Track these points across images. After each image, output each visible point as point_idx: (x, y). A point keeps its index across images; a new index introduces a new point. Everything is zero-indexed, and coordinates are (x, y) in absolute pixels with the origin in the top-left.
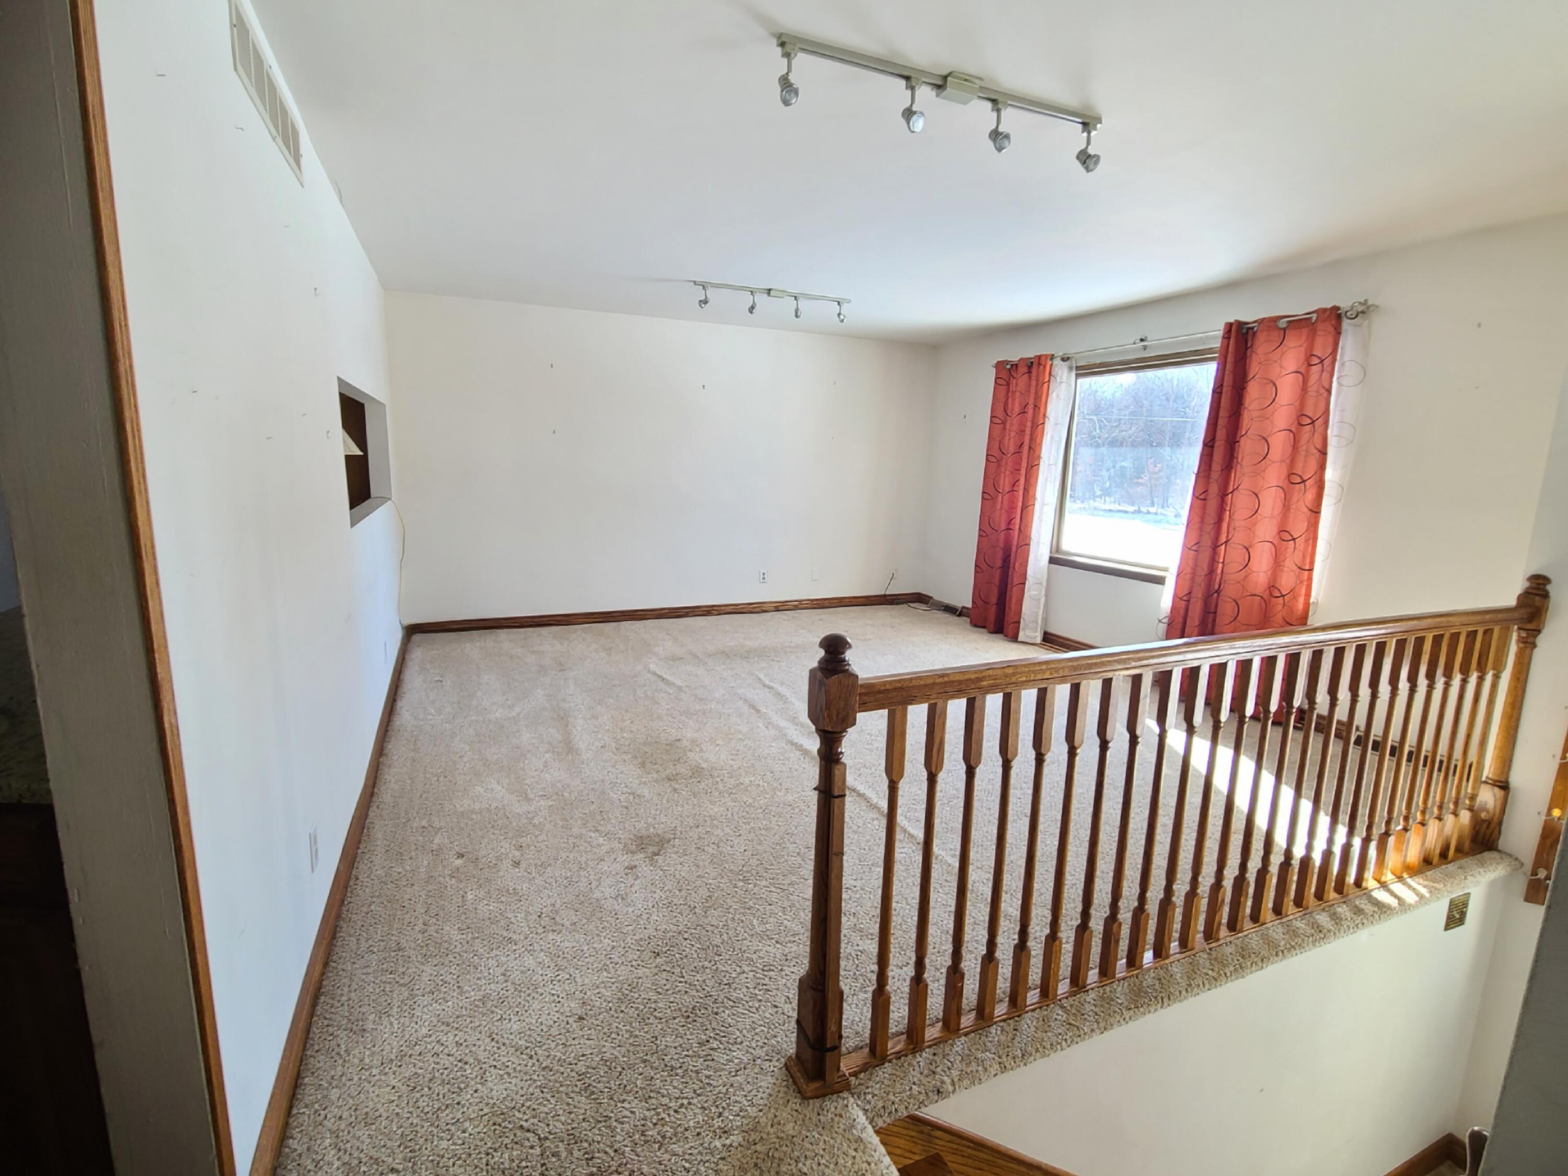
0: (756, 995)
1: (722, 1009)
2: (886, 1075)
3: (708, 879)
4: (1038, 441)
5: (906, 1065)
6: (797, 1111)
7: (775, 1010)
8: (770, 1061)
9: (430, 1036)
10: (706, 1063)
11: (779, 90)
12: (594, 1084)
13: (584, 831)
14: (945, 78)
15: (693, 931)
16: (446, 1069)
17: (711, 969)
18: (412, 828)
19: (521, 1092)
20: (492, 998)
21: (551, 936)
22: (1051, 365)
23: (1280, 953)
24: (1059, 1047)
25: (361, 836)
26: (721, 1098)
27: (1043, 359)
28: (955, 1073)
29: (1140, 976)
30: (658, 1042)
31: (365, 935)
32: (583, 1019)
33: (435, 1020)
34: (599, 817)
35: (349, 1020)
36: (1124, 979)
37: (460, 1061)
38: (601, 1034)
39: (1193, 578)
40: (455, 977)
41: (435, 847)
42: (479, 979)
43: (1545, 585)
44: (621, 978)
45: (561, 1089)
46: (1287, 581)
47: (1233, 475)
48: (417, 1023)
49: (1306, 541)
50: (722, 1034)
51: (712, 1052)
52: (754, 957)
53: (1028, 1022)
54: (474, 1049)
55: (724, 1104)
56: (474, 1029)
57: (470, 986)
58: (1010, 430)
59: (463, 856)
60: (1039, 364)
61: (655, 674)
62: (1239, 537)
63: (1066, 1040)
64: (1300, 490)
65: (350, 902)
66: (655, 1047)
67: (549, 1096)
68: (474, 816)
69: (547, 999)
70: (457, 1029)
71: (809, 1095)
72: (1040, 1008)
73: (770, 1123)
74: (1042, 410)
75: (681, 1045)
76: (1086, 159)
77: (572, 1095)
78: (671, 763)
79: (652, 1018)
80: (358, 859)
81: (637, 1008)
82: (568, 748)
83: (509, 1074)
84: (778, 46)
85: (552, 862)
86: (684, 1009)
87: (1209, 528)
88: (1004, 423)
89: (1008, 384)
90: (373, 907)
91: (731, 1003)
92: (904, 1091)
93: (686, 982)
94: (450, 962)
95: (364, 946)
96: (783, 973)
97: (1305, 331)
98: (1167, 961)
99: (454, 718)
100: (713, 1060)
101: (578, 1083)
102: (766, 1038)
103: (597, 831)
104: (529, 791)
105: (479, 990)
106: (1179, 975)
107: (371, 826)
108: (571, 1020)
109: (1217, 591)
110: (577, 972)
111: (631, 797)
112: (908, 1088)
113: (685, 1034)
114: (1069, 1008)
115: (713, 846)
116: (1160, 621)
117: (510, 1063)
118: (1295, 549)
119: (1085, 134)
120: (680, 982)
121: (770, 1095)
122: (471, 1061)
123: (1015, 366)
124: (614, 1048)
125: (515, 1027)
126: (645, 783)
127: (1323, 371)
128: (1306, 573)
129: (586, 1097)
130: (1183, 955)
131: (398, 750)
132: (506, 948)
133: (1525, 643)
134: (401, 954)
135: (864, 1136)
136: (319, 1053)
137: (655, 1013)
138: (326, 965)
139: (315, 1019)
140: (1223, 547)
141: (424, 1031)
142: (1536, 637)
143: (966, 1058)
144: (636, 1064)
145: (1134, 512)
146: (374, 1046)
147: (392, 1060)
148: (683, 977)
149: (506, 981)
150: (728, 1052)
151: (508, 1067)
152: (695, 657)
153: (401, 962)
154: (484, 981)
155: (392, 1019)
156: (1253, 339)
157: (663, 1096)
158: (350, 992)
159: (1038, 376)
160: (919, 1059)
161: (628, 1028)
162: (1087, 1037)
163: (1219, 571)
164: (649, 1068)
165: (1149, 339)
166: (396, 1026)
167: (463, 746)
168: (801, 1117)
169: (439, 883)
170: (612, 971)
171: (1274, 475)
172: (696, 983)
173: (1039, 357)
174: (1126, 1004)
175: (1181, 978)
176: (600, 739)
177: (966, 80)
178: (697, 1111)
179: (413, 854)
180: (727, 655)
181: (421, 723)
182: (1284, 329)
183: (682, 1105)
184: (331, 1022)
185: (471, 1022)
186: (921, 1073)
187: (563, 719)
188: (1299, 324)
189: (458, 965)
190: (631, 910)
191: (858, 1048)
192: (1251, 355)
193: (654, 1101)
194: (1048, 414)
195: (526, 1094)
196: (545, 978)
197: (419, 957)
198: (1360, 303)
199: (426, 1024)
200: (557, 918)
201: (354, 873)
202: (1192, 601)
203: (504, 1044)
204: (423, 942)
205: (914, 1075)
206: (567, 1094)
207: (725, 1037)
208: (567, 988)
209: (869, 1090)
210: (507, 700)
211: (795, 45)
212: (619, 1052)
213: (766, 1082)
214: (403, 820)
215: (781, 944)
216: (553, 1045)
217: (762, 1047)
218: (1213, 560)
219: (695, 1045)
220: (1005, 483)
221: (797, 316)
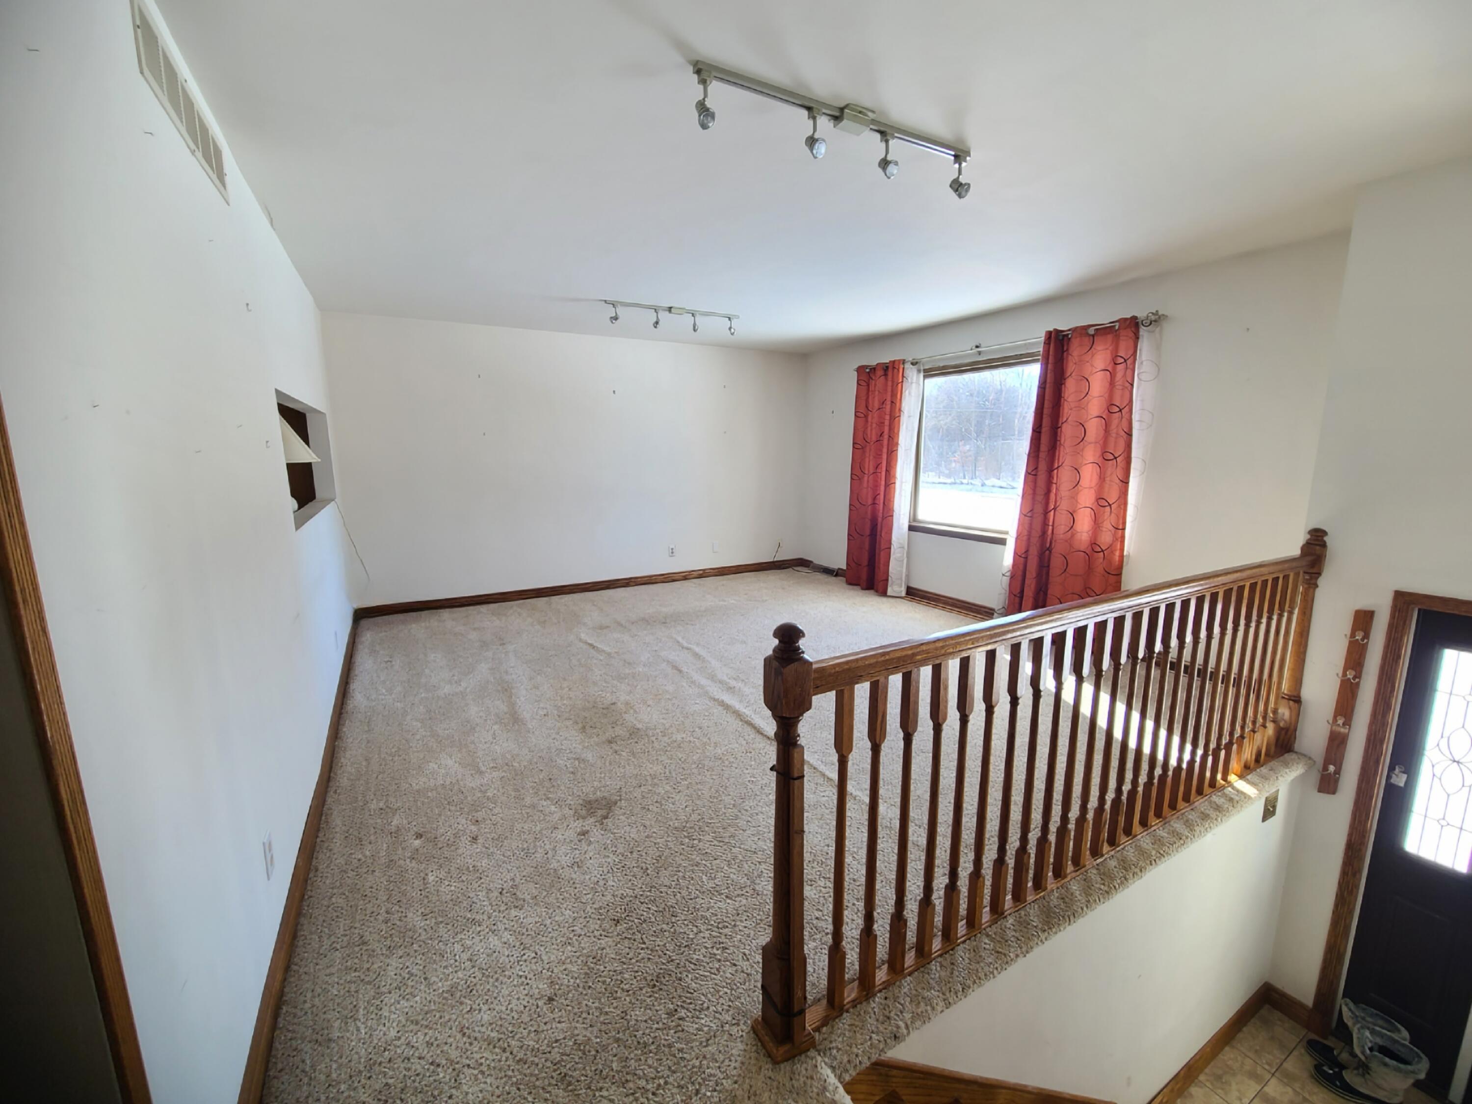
0: (715, 955)
1: (685, 973)
2: (847, 1027)
3: (656, 839)
4: (896, 431)
5: (862, 1013)
6: (770, 1078)
7: (734, 968)
8: (738, 1024)
9: (400, 1038)
10: (677, 1035)
11: (697, 115)
12: (570, 1073)
13: (535, 800)
14: (842, 110)
15: (649, 894)
16: (418, 1075)
17: (669, 931)
18: (370, 811)
19: (498, 1092)
20: (460, 988)
21: (514, 912)
22: (904, 368)
23: (1153, 862)
24: (991, 976)
25: (320, 824)
26: (696, 1072)
27: (897, 363)
28: (907, 1016)
29: (1047, 897)
30: (628, 1017)
31: (326, 930)
32: (553, 1000)
33: (403, 1019)
34: (547, 784)
35: (314, 1030)
36: (1033, 902)
37: (432, 1064)
38: (572, 1015)
39: (1029, 539)
40: (421, 968)
41: (393, 829)
42: (446, 967)
43: (1323, 537)
44: (585, 951)
45: (537, 1083)
46: (1106, 538)
47: (1057, 454)
48: (384, 1024)
49: (1119, 506)
50: (689, 1001)
51: (681, 1022)
52: (708, 914)
53: (962, 954)
54: (446, 1048)
55: (700, 1080)
56: (444, 1025)
57: (438, 977)
58: (872, 423)
59: (421, 836)
60: (894, 368)
61: (586, 643)
62: (1064, 505)
63: (997, 969)
64: (1113, 465)
65: (311, 897)
66: (625, 1023)
67: (525, 1094)
68: (430, 794)
69: (515, 983)
70: (427, 1026)
71: (779, 1059)
72: (969, 939)
73: (746, 1096)
74: (898, 405)
75: (650, 1018)
76: (959, 187)
77: (549, 1089)
78: (610, 726)
79: (619, 991)
80: (317, 848)
81: (604, 982)
82: (514, 719)
83: (482, 1073)
84: (694, 73)
85: (508, 834)
86: (649, 978)
87: (1040, 498)
88: (866, 416)
89: (868, 385)
90: (334, 900)
91: (692, 966)
92: (866, 1041)
93: (647, 948)
94: (416, 951)
95: (327, 943)
96: (737, 929)
97: (1110, 337)
98: (1066, 880)
99: (404, 696)
100: (683, 1030)
101: (554, 1074)
102: (730, 1000)
103: (548, 799)
104: (481, 764)
105: (447, 980)
106: (1078, 892)
107: (329, 812)
108: (540, 1003)
109: (1048, 549)
110: (542, 949)
111: (577, 762)
112: (868, 1037)
113: (653, 1005)
114: (994, 936)
115: (657, 805)
116: (1003, 575)
117: (483, 1060)
118: (1111, 512)
119: (957, 166)
120: (642, 949)
121: (742, 1063)
122: (444, 1062)
123: (873, 369)
124: (586, 1029)
125: (486, 1018)
126: (587, 747)
127: (1127, 368)
128: (1120, 531)
129: (564, 1090)
130: (1078, 873)
131: (352, 731)
132: (471, 931)
133: (1309, 584)
134: (365, 948)
135: (837, 1097)
136: (283, 1073)
137: (622, 986)
138: (287, 969)
139: (277, 1032)
140: (1052, 513)
141: (393, 1033)
142: (1317, 578)
143: (916, 999)
144: (609, 1044)
145: (951, 484)
146: (341, 1057)
147: (360, 1072)
148: (644, 943)
149: (473, 967)
150: (697, 1020)
151: (481, 1064)
152: (620, 624)
153: (365, 958)
154: (451, 970)
155: (359, 1024)
156: (1068, 344)
157: (640, 1079)
158: (314, 997)
159: (893, 378)
160: (873, 1005)
161: (597, 1004)
162: (1013, 963)
163: (1050, 531)
164: (622, 1048)
165: (982, 346)
166: (363, 1031)
167: (415, 724)
168: (775, 1084)
169: (400, 866)
170: (576, 943)
171: (1090, 454)
172: (657, 948)
173: (894, 362)
174: (1040, 926)
175: (1080, 895)
176: (543, 708)
177: (860, 112)
178: (675, 1090)
179: (372, 838)
180: (647, 621)
181: (374, 704)
182: (1093, 336)
183: (659, 1085)
184: (294, 1035)
185: (441, 1017)
186: (877, 1020)
187: (506, 690)
188: (1104, 331)
189: (423, 954)
190: (587, 877)
191: (817, 1001)
192: (1067, 357)
193: (631, 1085)
194: (902, 409)
195: (502, 1094)
196: (512, 959)
197: (384, 949)
198: (1152, 313)
199: (395, 1024)
200: (518, 893)
201: (313, 864)
202: (1029, 557)
203: (476, 1039)
204: (386, 932)
205: (871, 1021)
206: (543, 1088)
207: (691, 1003)
208: (535, 967)
209: (834, 1045)
210: (453, 676)
211: (710, 72)
212: (591, 1033)
213: (737, 1048)
214: (361, 804)
215: (731, 899)
216: (525, 1032)
217: (728, 1011)
218: (1045, 523)
219: (664, 1016)
220: (869, 465)
221: (695, 330)
